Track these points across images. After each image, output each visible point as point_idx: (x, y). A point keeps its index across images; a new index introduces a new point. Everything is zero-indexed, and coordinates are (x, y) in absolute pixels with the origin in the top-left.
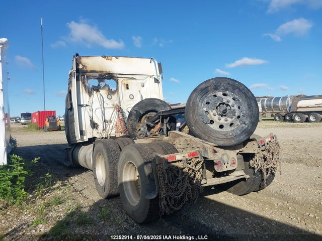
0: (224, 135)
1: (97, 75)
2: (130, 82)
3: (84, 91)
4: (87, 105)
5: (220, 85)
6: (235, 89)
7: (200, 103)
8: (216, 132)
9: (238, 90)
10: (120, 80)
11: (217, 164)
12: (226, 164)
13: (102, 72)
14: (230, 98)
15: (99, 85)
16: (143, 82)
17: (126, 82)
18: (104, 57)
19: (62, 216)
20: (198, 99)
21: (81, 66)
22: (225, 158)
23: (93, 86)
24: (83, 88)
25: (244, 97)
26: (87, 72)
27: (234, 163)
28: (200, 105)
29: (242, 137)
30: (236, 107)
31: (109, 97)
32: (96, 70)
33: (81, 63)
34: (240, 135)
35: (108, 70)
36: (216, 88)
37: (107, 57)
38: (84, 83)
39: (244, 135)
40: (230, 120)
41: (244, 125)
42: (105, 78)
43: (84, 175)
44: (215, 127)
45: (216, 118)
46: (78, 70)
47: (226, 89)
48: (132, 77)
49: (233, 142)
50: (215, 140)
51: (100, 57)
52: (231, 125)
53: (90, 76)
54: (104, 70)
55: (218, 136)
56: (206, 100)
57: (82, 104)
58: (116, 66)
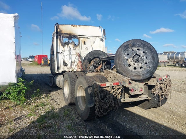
0: (137, 73)
1: (68, 35)
2: (87, 40)
3: (60, 44)
4: (61, 53)
5: (136, 44)
6: (145, 47)
7: (123, 54)
8: (132, 71)
9: (146, 47)
10: (81, 39)
11: (131, 90)
12: (137, 91)
13: (71, 34)
14: (141, 52)
15: (69, 41)
16: (94, 40)
17: (84, 40)
18: (72, 25)
19: (44, 112)
20: (122, 52)
21: (59, 30)
22: (136, 87)
23: (66, 42)
24: (60, 43)
25: (150, 52)
26: (62, 34)
27: (142, 90)
28: (123, 55)
29: (147, 75)
30: (145, 57)
31: (74, 48)
32: (68, 33)
33: (59, 28)
34: (146, 74)
35: (74, 33)
36: (134, 46)
37: (74, 25)
38: (60, 40)
39: (148, 74)
40: (140, 65)
41: (149, 68)
42: (72, 38)
43: (59, 91)
44: (131, 68)
45: (132, 63)
46: (57, 33)
47: (140, 46)
48: (88, 37)
49: (142, 78)
50: (131, 76)
51: (70, 25)
52: (141, 68)
53: (64, 36)
54: (72, 33)
55: (132, 74)
56: (127, 52)
57: (59, 52)
58: (78, 30)
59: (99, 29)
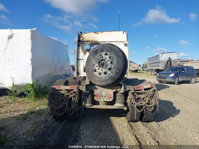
0: (100, 79)
1: (89, 43)
3: (82, 52)
4: (83, 59)
5: (104, 48)
6: (112, 51)
7: (92, 59)
8: (97, 77)
9: (113, 51)
11: (96, 96)
12: (104, 97)
13: (93, 41)
14: (107, 57)
15: (90, 48)
18: (95, 32)
20: (92, 57)
21: (81, 39)
22: (104, 93)
23: (87, 49)
24: (82, 50)
25: (116, 56)
26: (84, 41)
27: (110, 98)
29: (109, 81)
30: (109, 63)
32: (89, 40)
34: (108, 80)
35: (95, 40)
36: (102, 50)
37: (97, 32)
38: (82, 47)
39: (110, 80)
40: (104, 70)
41: (112, 74)
42: (93, 45)
44: (96, 74)
45: (97, 68)
46: (79, 41)
47: (108, 51)
49: (104, 84)
50: (95, 81)
51: (93, 33)
52: (105, 73)
53: (86, 43)
54: (93, 40)
55: (97, 79)
56: (96, 57)
57: (80, 58)
59: (123, 33)
